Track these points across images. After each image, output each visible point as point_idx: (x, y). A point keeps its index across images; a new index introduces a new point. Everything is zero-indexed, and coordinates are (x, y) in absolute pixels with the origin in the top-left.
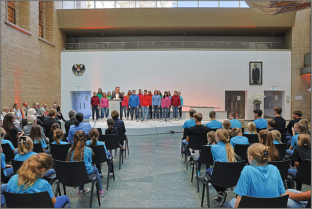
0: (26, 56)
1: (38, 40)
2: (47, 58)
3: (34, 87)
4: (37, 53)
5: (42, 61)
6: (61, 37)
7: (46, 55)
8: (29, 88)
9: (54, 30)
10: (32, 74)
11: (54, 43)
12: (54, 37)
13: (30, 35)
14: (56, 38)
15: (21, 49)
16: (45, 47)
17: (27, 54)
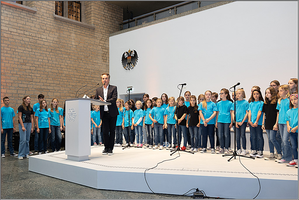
0: (23, 42)
1: (53, 20)
2: (74, 46)
3: (43, 87)
4: (48, 38)
5: (62, 50)
6: (110, 15)
7: (73, 40)
8: (30, 89)
9: (92, 4)
10: (39, 69)
11: (92, 23)
12: (93, 15)
13: (35, 12)
14: (96, 16)
15: (11, 32)
16: (71, 29)
17: (27, 40)
